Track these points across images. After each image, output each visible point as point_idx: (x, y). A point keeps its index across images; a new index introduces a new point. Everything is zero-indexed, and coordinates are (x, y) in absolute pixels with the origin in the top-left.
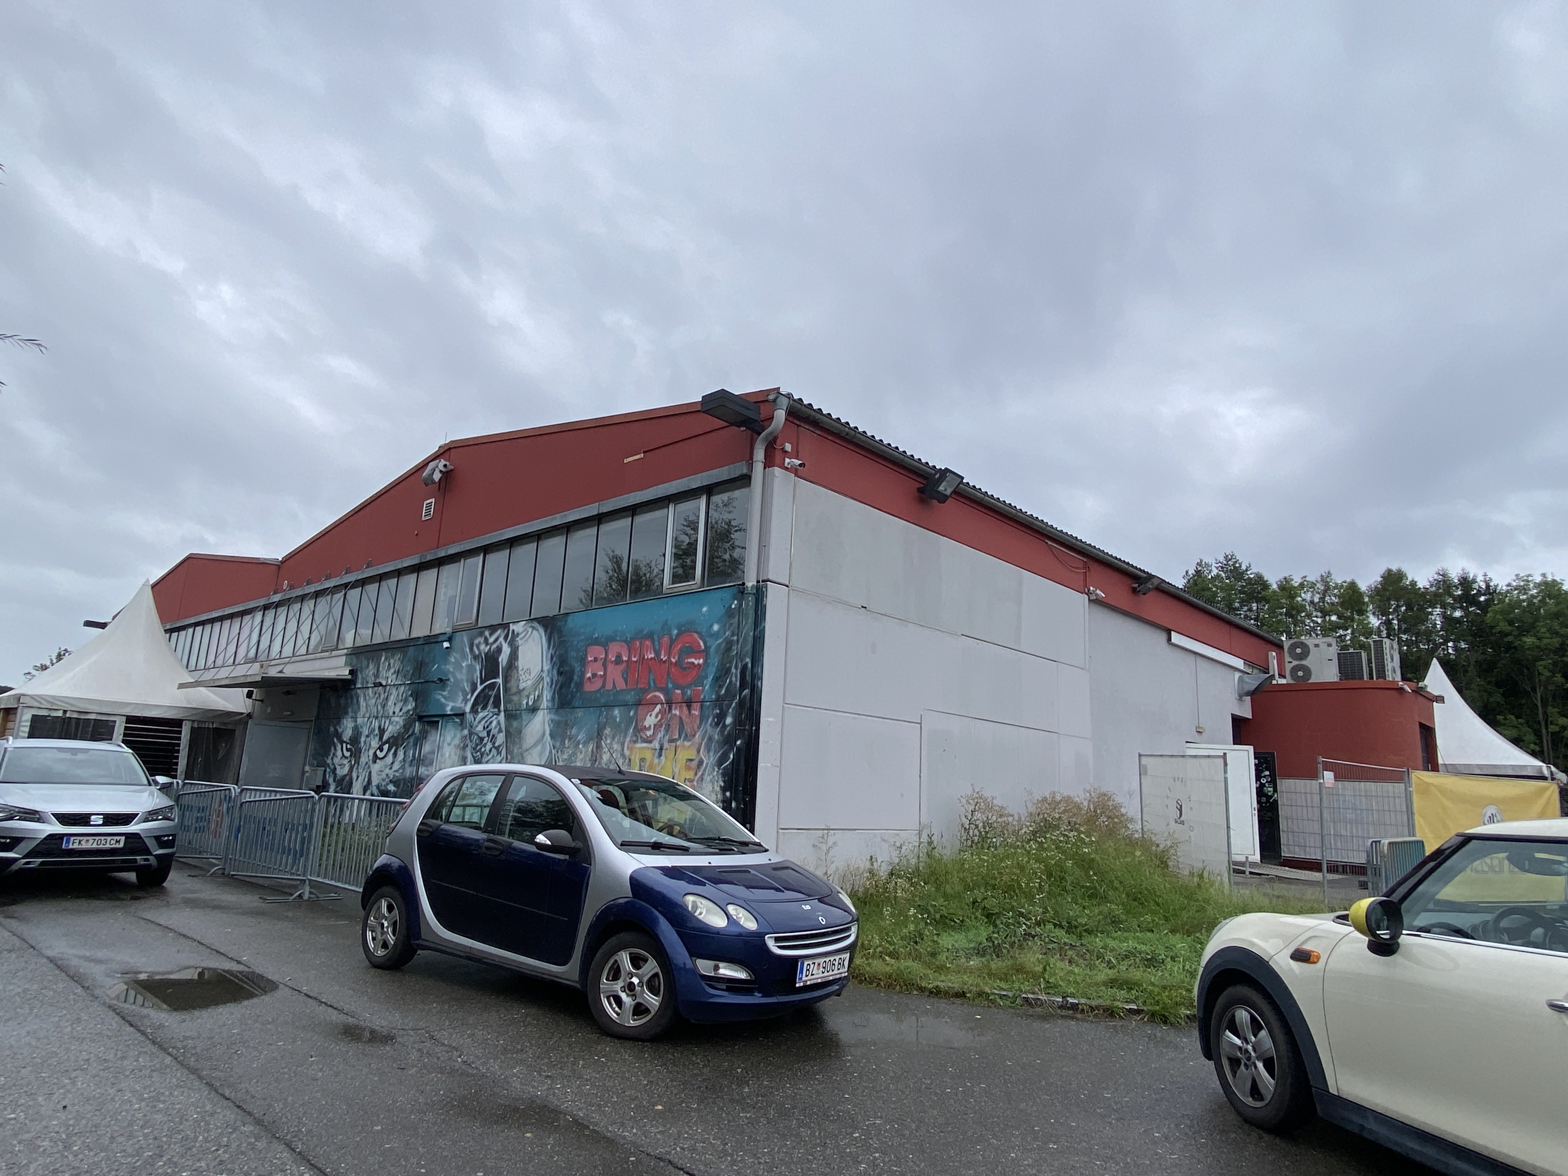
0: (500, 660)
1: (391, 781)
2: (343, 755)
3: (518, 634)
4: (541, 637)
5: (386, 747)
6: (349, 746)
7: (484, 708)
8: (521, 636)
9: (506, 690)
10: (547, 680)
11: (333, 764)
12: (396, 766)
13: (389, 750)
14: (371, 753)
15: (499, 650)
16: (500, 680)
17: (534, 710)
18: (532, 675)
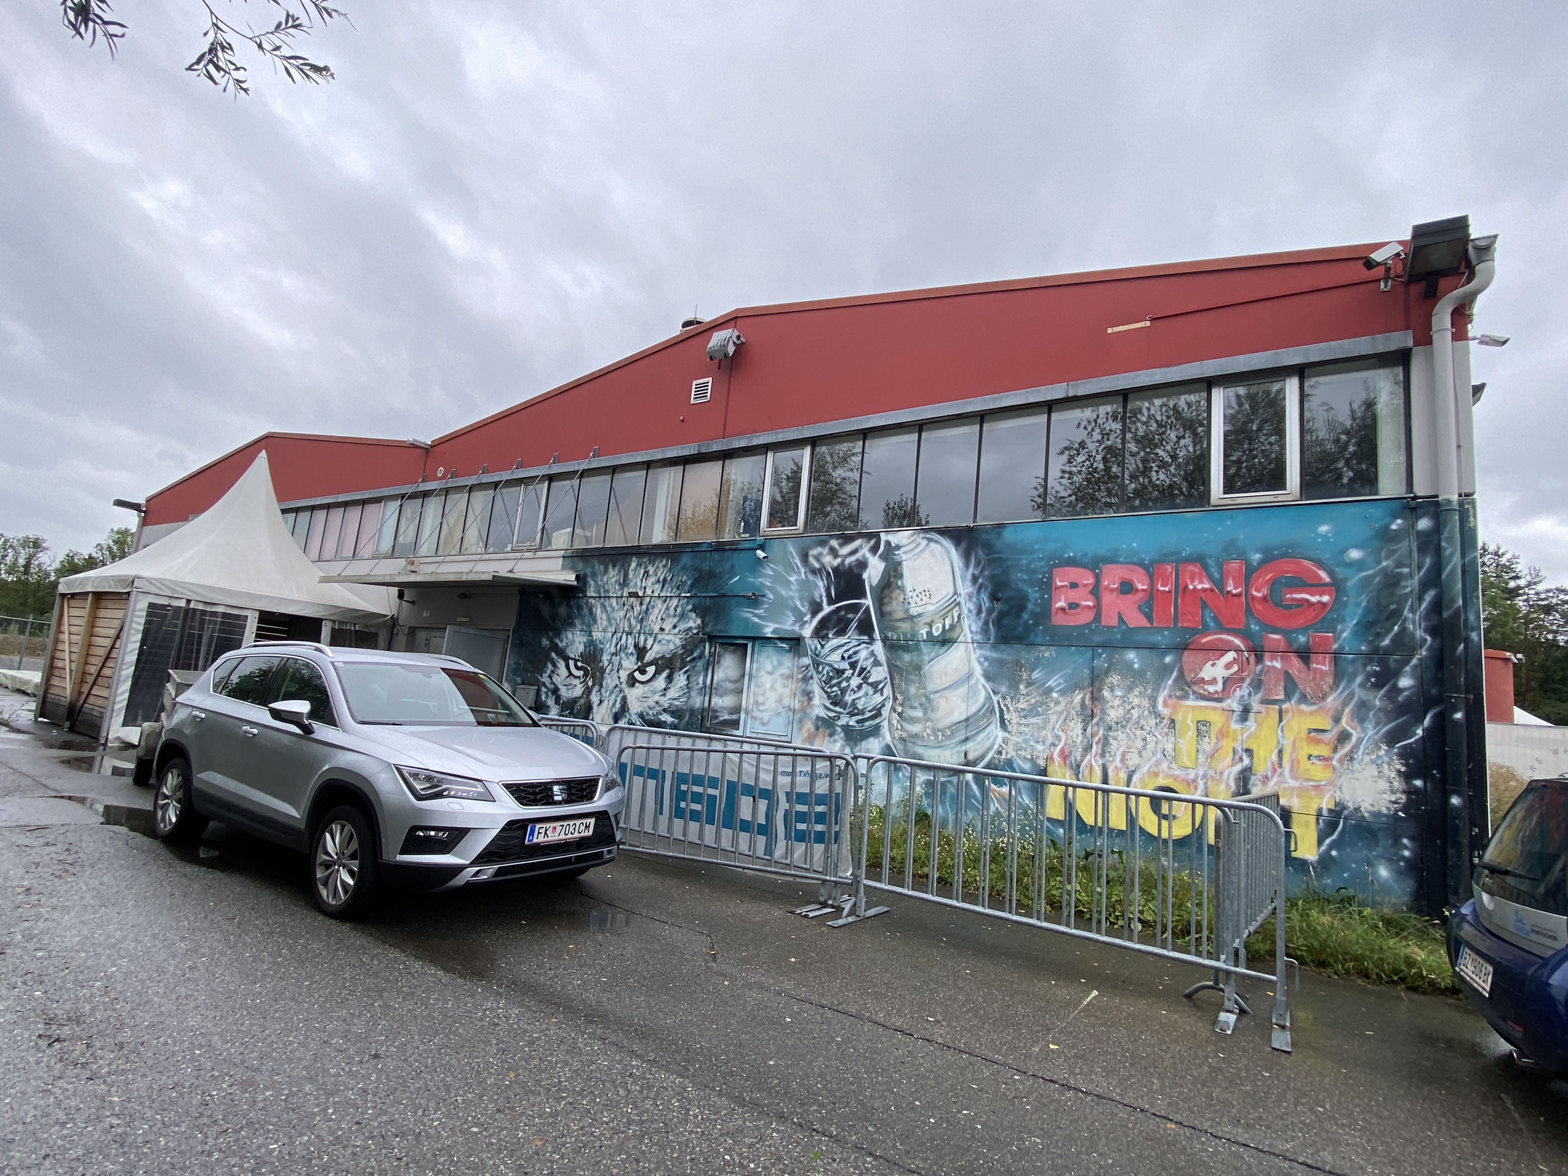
0: (865, 576)
1: (665, 710)
2: (571, 674)
3: (898, 547)
4: (948, 553)
5: (651, 670)
6: (579, 664)
7: (841, 632)
8: (903, 550)
9: (881, 615)
10: (968, 606)
11: (553, 683)
12: (673, 693)
13: (657, 673)
14: (624, 675)
15: (863, 565)
16: (868, 602)
17: (946, 641)
18: (934, 601)
